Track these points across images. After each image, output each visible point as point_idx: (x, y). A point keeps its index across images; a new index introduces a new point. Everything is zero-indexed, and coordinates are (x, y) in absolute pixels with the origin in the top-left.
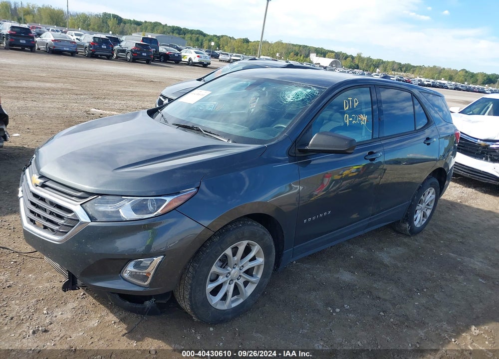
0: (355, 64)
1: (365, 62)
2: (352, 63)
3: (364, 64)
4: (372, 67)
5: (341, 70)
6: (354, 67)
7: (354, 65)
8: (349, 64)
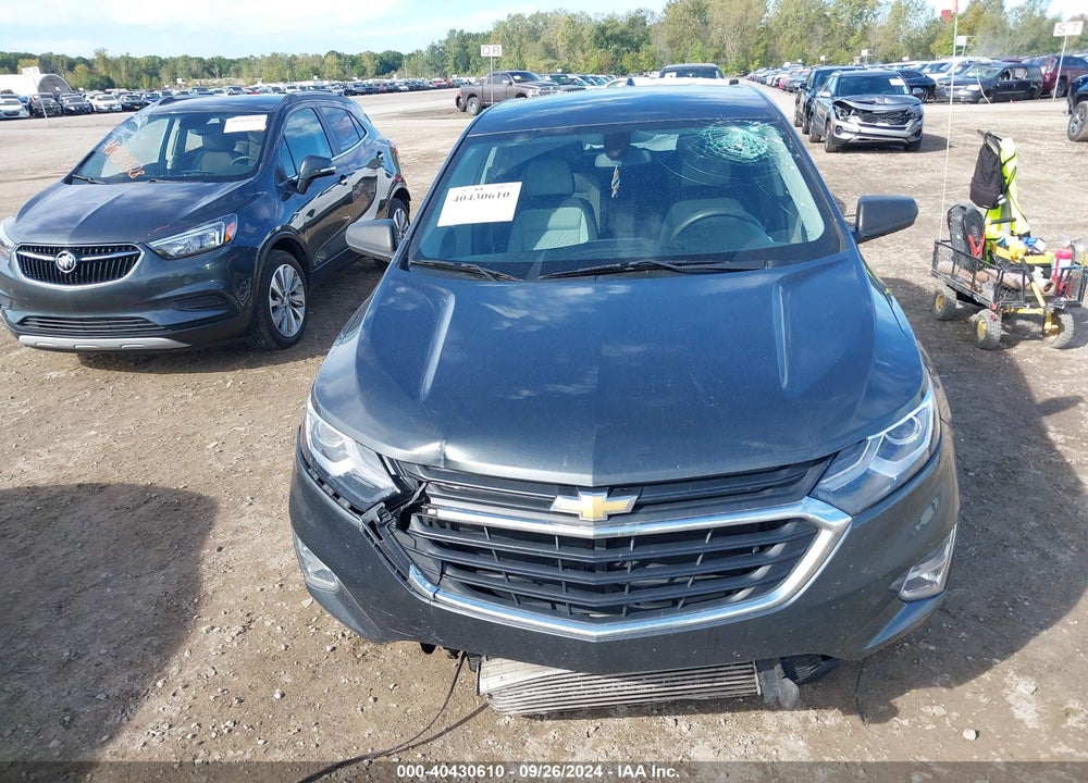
0: (102, 77)
1: (123, 69)
2: (91, 77)
3: (124, 74)
4: (145, 78)
5: (101, 97)
6: (102, 85)
7: (98, 80)
8: (84, 80)
